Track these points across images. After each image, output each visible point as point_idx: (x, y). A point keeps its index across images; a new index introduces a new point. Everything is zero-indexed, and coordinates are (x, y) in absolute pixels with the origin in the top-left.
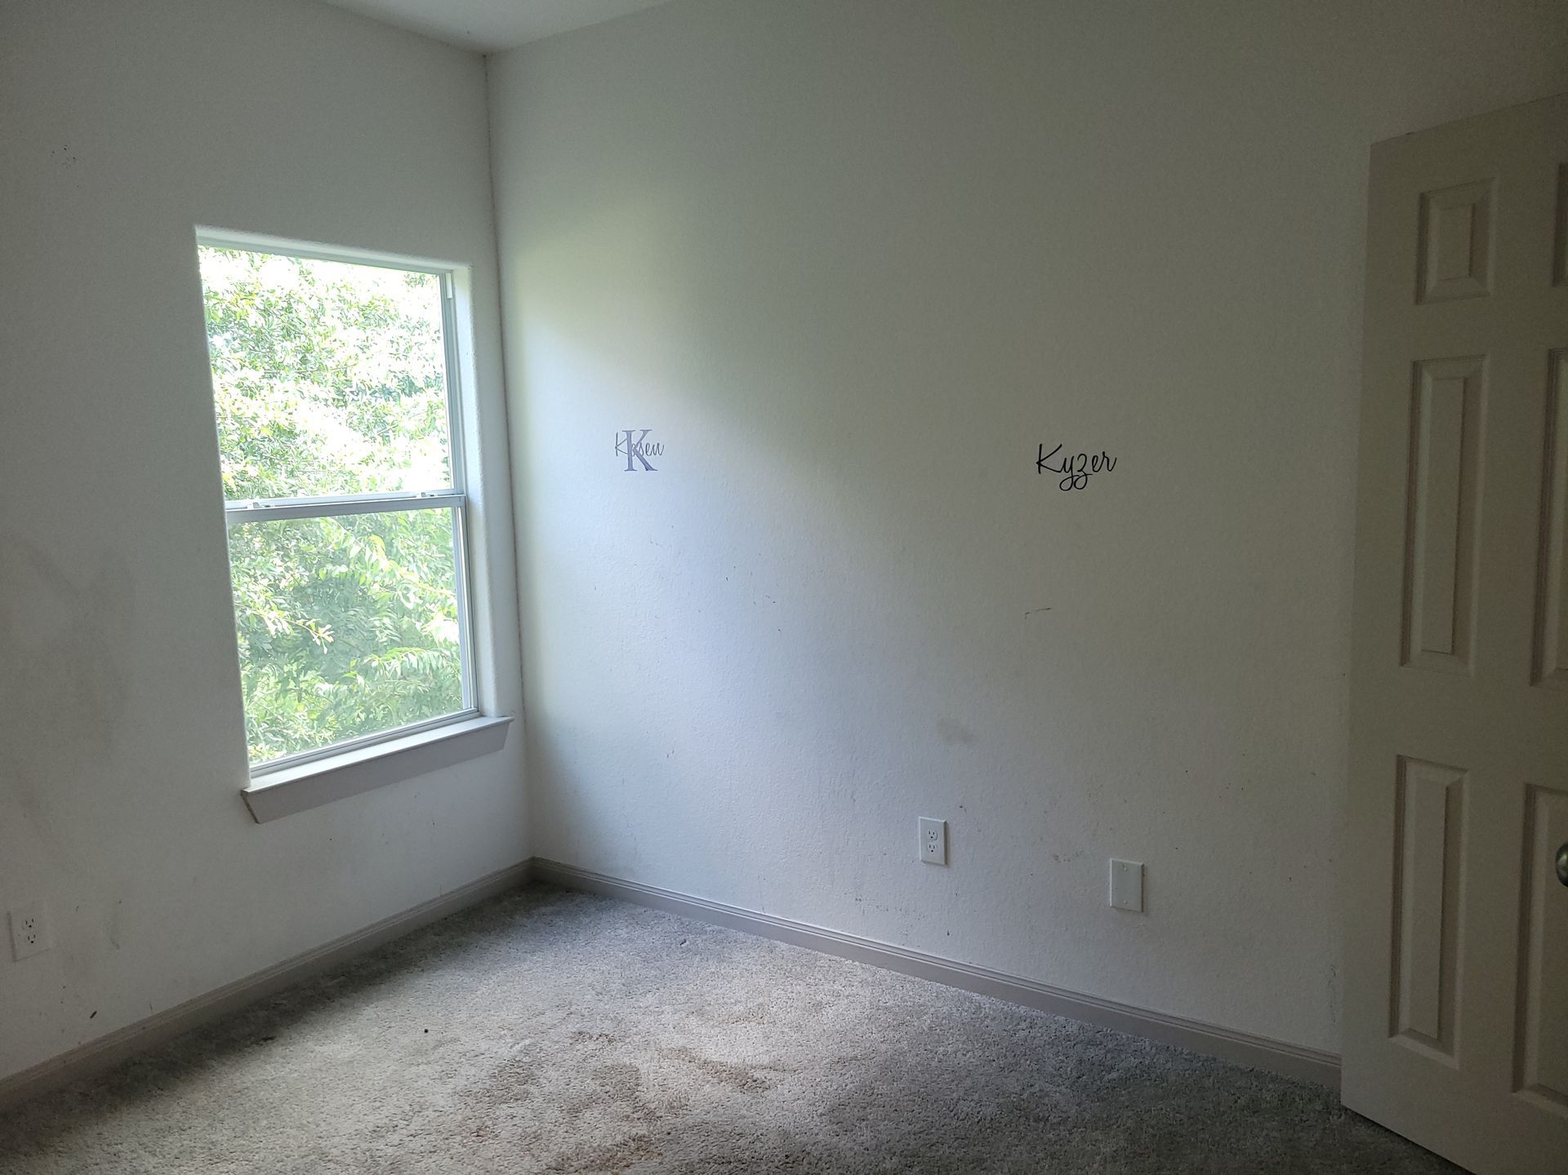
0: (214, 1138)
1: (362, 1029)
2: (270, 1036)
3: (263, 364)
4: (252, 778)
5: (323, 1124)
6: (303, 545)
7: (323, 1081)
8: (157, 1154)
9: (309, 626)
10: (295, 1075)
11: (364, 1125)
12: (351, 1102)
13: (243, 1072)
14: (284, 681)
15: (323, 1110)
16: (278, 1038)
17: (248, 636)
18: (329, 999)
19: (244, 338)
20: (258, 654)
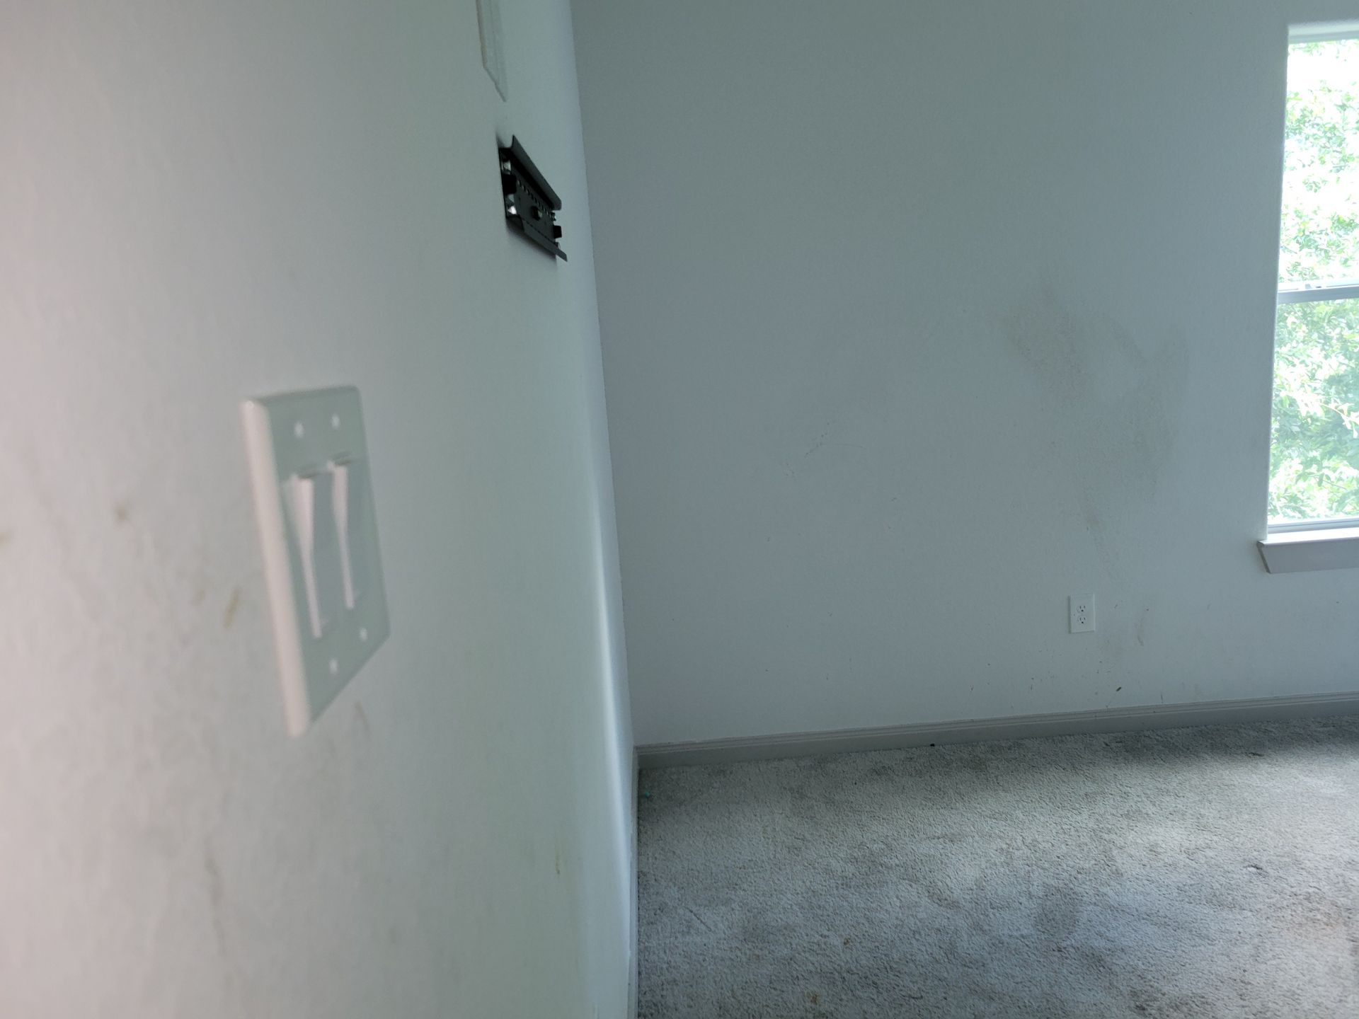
0: (1202, 811)
1: (1347, 776)
2: (1259, 753)
3: (1332, 159)
4: (1270, 533)
5: (1299, 838)
6: (1347, 333)
7: (1303, 804)
8: (1157, 805)
9: (1342, 411)
10: (1278, 791)
11: (1339, 854)
12: (1328, 831)
13: (1232, 772)
14: (1308, 463)
15: (1301, 827)
16: (1265, 757)
17: (1278, 418)
18: (1317, 742)
19: (1316, 136)
20: (1286, 435)
